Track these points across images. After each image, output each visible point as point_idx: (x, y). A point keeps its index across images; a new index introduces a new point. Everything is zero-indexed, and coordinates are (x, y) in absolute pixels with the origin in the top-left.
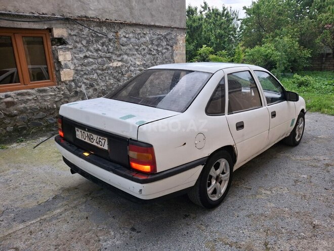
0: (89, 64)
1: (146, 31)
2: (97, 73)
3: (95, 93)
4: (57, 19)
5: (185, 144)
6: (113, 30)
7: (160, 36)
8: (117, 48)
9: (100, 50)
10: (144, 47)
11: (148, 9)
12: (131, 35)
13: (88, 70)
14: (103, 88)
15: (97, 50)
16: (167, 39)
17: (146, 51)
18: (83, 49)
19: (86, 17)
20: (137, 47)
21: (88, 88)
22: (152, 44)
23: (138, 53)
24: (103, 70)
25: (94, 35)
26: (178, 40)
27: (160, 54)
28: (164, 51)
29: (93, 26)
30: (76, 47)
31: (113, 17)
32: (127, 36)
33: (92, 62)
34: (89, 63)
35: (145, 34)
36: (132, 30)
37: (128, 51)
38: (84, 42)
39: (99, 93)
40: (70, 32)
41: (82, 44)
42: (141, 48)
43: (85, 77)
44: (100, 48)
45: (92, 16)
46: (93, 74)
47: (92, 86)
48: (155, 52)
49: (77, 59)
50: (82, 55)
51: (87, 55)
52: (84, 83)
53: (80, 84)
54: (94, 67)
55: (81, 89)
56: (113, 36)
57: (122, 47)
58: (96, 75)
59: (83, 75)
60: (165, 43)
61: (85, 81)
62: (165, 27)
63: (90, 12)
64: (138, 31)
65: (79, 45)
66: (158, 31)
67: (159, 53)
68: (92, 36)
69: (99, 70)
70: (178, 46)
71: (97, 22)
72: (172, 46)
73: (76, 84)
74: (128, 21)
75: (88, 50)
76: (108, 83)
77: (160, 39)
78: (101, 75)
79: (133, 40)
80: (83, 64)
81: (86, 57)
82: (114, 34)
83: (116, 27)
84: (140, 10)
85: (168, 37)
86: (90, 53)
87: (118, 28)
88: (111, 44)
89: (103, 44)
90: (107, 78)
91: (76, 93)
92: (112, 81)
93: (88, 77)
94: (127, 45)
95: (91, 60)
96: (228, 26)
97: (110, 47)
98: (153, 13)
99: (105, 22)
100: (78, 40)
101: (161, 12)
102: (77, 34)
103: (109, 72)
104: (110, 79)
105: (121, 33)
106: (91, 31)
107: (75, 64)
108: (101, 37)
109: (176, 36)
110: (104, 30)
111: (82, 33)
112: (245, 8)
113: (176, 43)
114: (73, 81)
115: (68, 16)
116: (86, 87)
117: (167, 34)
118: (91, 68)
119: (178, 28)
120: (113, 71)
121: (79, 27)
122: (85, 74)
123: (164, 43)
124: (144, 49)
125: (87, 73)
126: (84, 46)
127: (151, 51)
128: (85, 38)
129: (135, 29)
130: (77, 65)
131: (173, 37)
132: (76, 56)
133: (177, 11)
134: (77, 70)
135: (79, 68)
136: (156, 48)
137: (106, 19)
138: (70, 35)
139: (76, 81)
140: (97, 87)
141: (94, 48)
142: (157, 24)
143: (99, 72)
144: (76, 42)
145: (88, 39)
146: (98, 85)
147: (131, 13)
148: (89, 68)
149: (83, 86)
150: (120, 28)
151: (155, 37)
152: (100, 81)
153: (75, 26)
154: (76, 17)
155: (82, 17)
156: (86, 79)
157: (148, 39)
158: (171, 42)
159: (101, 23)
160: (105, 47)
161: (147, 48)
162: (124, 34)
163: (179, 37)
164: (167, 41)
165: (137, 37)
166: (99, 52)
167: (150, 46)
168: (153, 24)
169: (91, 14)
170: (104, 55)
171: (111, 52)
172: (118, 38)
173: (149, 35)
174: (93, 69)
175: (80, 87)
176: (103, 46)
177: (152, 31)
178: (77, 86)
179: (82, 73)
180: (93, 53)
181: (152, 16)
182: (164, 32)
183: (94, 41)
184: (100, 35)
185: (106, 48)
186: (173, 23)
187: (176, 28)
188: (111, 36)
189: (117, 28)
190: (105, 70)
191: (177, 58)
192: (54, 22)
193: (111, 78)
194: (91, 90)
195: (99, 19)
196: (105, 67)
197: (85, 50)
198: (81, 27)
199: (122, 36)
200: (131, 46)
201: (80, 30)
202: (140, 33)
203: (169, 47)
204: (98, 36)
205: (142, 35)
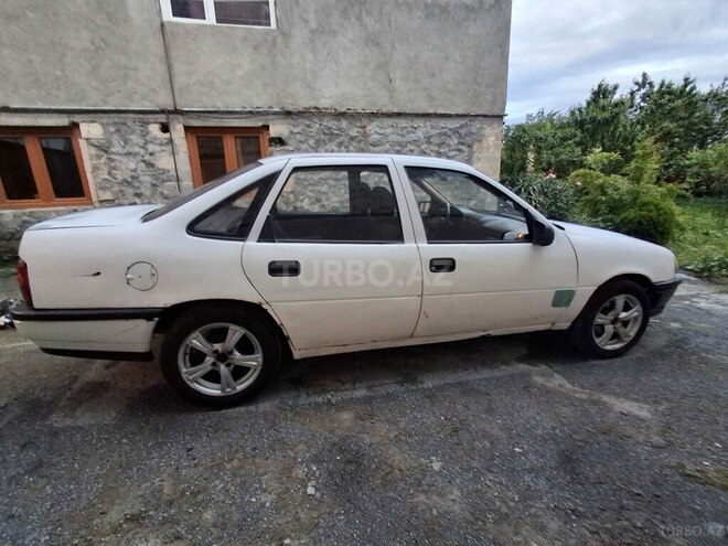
1: (418, 122)
4: (275, 113)
5: (99, 274)
6: (358, 124)
7: (445, 130)
8: (363, 150)
10: (412, 147)
11: (425, 89)
12: (389, 131)
16: (460, 134)
19: (316, 108)
20: (398, 148)
22: (429, 142)
25: (326, 131)
26: (483, 136)
28: (452, 153)
29: (325, 120)
30: (298, 149)
31: (359, 106)
32: (382, 132)
35: (415, 128)
36: (391, 123)
38: (312, 142)
40: (292, 129)
41: (308, 144)
42: (406, 150)
43: (310, 188)
44: (336, 149)
45: (325, 106)
46: (322, 186)
47: (318, 200)
52: (307, 196)
53: (301, 197)
56: (357, 132)
57: (372, 149)
58: (326, 186)
60: (457, 141)
61: (309, 194)
62: (458, 115)
63: (323, 101)
64: (402, 123)
65: (304, 146)
66: (442, 123)
68: (325, 134)
70: (484, 145)
71: (333, 115)
72: (469, 146)
73: (295, 196)
74: (385, 110)
77: (445, 134)
78: (334, 186)
79: (392, 137)
82: (360, 130)
83: (363, 120)
84: (408, 92)
85: (462, 131)
87: (367, 121)
88: (354, 144)
89: (340, 144)
93: (314, 188)
94: (383, 145)
97: (351, 148)
98: (435, 94)
99: (346, 113)
100: (302, 139)
101: (450, 92)
102: (302, 131)
105: (372, 127)
106: (323, 127)
108: (337, 134)
109: (482, 128)
110: (344, 123)
111: (310, 130)
113: (480, 141)
114: (292, 192)
115: (290, 108)
117: (462, 127)
119: (485, 116)
121: (305, 123)
122: (310, 184)
123: (454, 142)
125: (313, 183)
126: (311, 147)
128: (313, 137)
129: (396, 121)
131: (474, 130)
133: (487, 86)
134: (298, 179)
135: (302, 176)
136: (436, 148)
137: (348, 109)
138: (292, 132)
140: (326, 203)
142: (441, 111)
143: (332, 182)
144: (301, 142)
145: (317, 137)
146: (328, 200)
147: (391, 98)
149: (307, 200)
150: (371, 121)
151: (436, 132)
152: (331, 194)
153: (300, 121)
154: (301, 109)
155: (310, 108)
156: (310, 191)
157: (421, 135)
158: (468, 138)
159: (340, 115)
162: (378, 130)
163: (487, 131)
164: (460, 136)
165: (400, 132)
168: (432, 111)
169: (324, 103)
172: (365, 135)
173: (424, 129)
175: (302, 201)
176: (340, 147)
177: (429, 124)
178: (297, 199)
179: (306, 183)
181: (432, 99)
182: (453, 124)
183: (327, 141)
184: (336, 132)
185: (345, 150)
186: (474, 107)
187: (481, 116)
188: (354, 132)
189: (365, 121)
192: (271, 117)
195: (335, 109)
198: (308, 122)
199: (373, 132)
200: (388, 146)
201: (307, 126)
202: (405, 127)
203: (464, 148)
204: (332, 134)
205: (410, 129)
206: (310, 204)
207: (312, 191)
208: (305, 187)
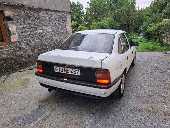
0: (25, 32)
1: (53, 13)
2: (30, 37)
3: (30, 48)
4: (6, 5)
6: (37, 13)
7: (59, 16)
8: (39, 23)
9: (31, 24)
10: (52, 22)
11: (53, 2)
12: (46, 15)
13: (25, 35)
14: (34, 45)
15: (29, 24)
16: (62, 18)
17: (53, 24)
18: (22, 23)
19: (22, 5)
20: (49, 22)
21: (26, 45)
22: (56, 20)
23: (50, 25)
24: (33, 35)
25: (27, 15)
26: (67, 18)
27: (60, 25)
28: (62, 24)
29: (26, 10)
30: (18, 22)
31: (36, 6)
32: (44, 16)
33: (27, 30)
34: (25, 31)
35: (52, 15)
36: (46, 13)
37: (45, 24)
38: (22, 19)
39: (32, 48)
40: (14, 13)
41: (21, 20)
42: (51, 23)
43: (24, 39)
44: (31, 22)
45: (26, 4)
46: (28, 37)
47: (28, 44)
48: (57, 25)
49: (19, 29)
50: (21, 27)
51: (24, 26)
52: (24, 42)
53: (21, 43)
54: (28, 33)
55: (22, 46)
57: (42, 22)
58: (29, 38)
59: (23, 38)
61: (24, 41)
62: (62, 11)
63: (25, 2)
65: (20, 21)
66: (58, 14)
67: (59, 25)
68: (26, 16)
69: (31, 35)
70: (68, 21)
71: (28, 8)
72: (65, 22)
73: (19, 43)
74: (44, 8)
75: (24, 24)
76: (36, 42)
77: (59, 17)
78: (32, 37)
79: (47, 18)
80: (22, 32)
81: (24, 28)
82: (37, 15)
83: (38, 11)
84: (49, 2)
85: (63, 17)
86: (26, 26)
87: (39, 11)
88: (36, 20)
89: (32, 20)
90: (35, 39)
91: (20, 48)
92: (38, 41)
93: (26, 39)
94: (44, 21)
95: (27, 29)
97: (36, 22)
98: (56, 4)
99: (33, 8)
100: (19, 18)
101: (59, 4)
102: (18, 15)
103: (36, 36)
104: (37, 40)
105: (41, 14)
106: (25, 13)
107: (18, 32)
108: (31, 16)
109: (67, 16)
110: (32, 12)
111: (21, 14)
112: (88, 3)
113: (67, 20)
114: (18, 41)
115: (13, 3)
116: (25, 45)
117: (62, 15)
118: (27, 34)
119: (67, 12)
120: (38, 35)
121: (19, 11)
122: (24, 37)
123: (61, 20)
124: (52, 23)
125: (25, 37)
126: (22, 21)
127: (56, 24)
128: (22, 17)
129: (47, 12)
130: (19, 33)
131: (65, 17)
132: (19, 27)
133: (66, 3)
134: (19, 35)
135: (21, 34)
136: (58, 22)
137: (33, 6)
138: (14, 15)
139: (20, 41)
140: (31, 44)
141: (28, 22)
142: (58, 10)
143: (31, 36)
144: (18, 19)
145: (24, 17)
146: (31, 43)
147: (45, 4)
148: (26, 34)
149: (23, 44)
150: (40, 12)
151: (57, 17)
152: (32, 41)
153: (17, 10)
154: (17, 5)
155: (20, 5)
156: (24, 40)
157: (54, 18)
159: (30, 9)
160: (33, 22)
161: (53, 22)
162: (42, 15)
163: (68, 17)
164: (63, 18)
165: (48, 16)
166: (31, 25)
167: (55, 21)
168: (56, 9)
170: (33, 26)
171: (36, 25)
172: (39, 17)
173: (54, 15)
174: (28, 35)
175: (22, 45)
176: (32, 21)
177: (55, 14)
178: (20, 44)
179: (22, 37)
180: (27, 25)
181: (55, 5)
182: (61, 14)
183: (27, 19)
184: (30, 15)
185: (34, 23)
186: (65, 9)
187: (66, 12)
188: (36, 16)
189: (38, 12)
190: (34, 35)
191: (68, 27)
192: (4, 7)
193: (37, 39)
194: (27, 46)
195: (29, 6)
196: (34, 33)
197: (23, 24)
198: (20, 11)
199: (41, 16)
200: (46, 21)
201: (20, 12)
202: (50, 14)
203: (64, 22)
204: (29, 16)
205: (51, 15)
206: (25, 46)
207: (25, 40)
208: (22, 39)
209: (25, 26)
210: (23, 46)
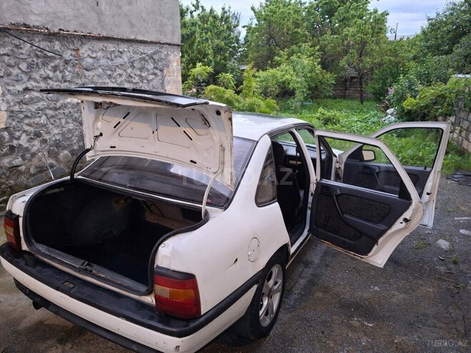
0: (32, 101)
1: (123, 47)
2: (46, 115)
3: (44, 146)
6: (71, 47)
7: (143, 55)
8: (78, 74)
9: (50, 78)
10: (121, 72)
11: (126, 15)
12: (100, 54)
13: (30, 111)
14: (58, 137)
15: (46, 78)
16: (154, 60)
17: (124, 78)
18: (21, 77)
19: (25, 25)
20: (109, 72)
21: (32, 139)
22: (133, 67)
23: (111, 81)
24: (56, 109)
25: (39, 53)
26: (169, 61)
27: (145, 81)
28: (151, 77)
29: (37, 40)
30: (9, 75)
31: (71, 27)
32: (94, 55)
33: (37, 97)
34: (32, 99)
35: (121, 52)
36: (101, 47)
37: (96, 78)
38: (24, 66)
39: (51, 146)
41: (20, 69)
42: (115, 74)
43: (27, 121)
44: (51, 74)
45: (37, 24)
46: (40, 117)
47: (38, 135)
48: (137, 79)
49: (12, 94)
50: (20, 87)
51: (30, 86)
52: (25, 131)
53: (18, 134)
54: (40, 104)
55: (20, 142)
56: (71, 55)
57: (87, 73)
58: (44, 117)
59: (22, 119)
60: (152, 66)
61: (27, 128)
62: (152, 43)
63: (33, 18)
64: (111, 46)
65: (15, 71)
66: (141, 48)
67: (143, 80)
68: (38, 56)
69: (51, 109)
70: (171, 70)
71: (45, 35)
72: (161, 71)
73: (11, 135)
74: (95, 33)
75: (30, 78)
76: (64, 129)
77: (144, 59)
78: (53, 117)
79: (103, 62)
80: (22, 101)
81: (27, 90)
82: (73, 53)
83: (75, 42)
84: (113, 17)
85: (156, 57)
86: (34, 84)
87: (80, 43)
88: (69, 69)
89: (55, 69)
90: (63, 121)
91: (12, 148)
92: (71, 126)
93: (32, 121)
94: (94, 69)
95: (36, 94)
96: (230, 35)
97: (67, 73)
98: (134, 21)
99: (59, 33)
100: (12, 62)
101: (144, 21)
102: (10, 53)
103: (66, 111)
104: (67, 123)
105: (85, 50)
106: (35, 48)
107: (8, 103)
108: (51, 57)
109: (168, 55)
110: (57, 46)
111: (20, 51)
113: (168, 66)
114: (6, 129)
116: (28, 137)
117: (155, 53)
118: (36, 107)
119: (169, 44)
120: (71, 110)
121: (13, 42)
122: (26, 116)
123: (150, 66)
124: (121, 75)
125: (29, 115)
126: (23, 72)
127: (131, 77)
128: (24, 60)
129: (105, 45)
130: (12, 104)
131: (163, 56)
132: (10, 88)
133: (168, 18)
134: (12, 112)
135: (16, 108)
136: (139, 73)
137: (60, 29)
139: (12, 129)
140: (47, 137)
141: (41, 75)
142: (140, 38)
143: (50, 112)
144: (11, 66)
145: (29, 60)
146: (48, 133)
147: (100, 21)
148: (33, 108)
149: (24, 137)
150: (83, 43)
151: (137, 57)
152: (51, 126)
153: (7, 39)
154: (7, 25)
155: (17, 25)
156: (27, 125)
157: (126, 60)
158: (160, 64)
159: (51, 36)
160: (58, 72)
161: (124, 73)
162: (90, 53)
163: (171, 57)
164: (155, 62)
165: (109, 57)
166: (50, 81)
167: (129, 70)
168: (132, 37)
169: (34, 21)
170: (57, 85)
171: (69, 81)
172: (79, 58)
173: (128, 53)
174: (39, 109)
175: (18, 138)
176: (55, 71)
177: (131, 48)
178: (12, 137)
179: (21, 116)
180: (38, 83)
181: (132, 25)
182: (149, 50)
183: (40, 65)
184: (50, 54)
185: (60, 75)
186: (162, 36)
187: (167, 44)
188: (68, 55)
189: (77, 44)
190: (59, 109)
191: (169, 87)
193: (70, 121)
194: (37, 143)
195: (47, 29)
196: (58, 105)
197: (25, 78)
198: (16, 42)
199: (85, 55)
200: (100, 70)
201: (16, 46)
202: (113, 51)
203: (157, 71)
204: (46, 56)
205: (117, 53)
206: (29, 141)
207: (29, 125)
208: (21, 121)
209: (31, 84)
210: (23, 141)
